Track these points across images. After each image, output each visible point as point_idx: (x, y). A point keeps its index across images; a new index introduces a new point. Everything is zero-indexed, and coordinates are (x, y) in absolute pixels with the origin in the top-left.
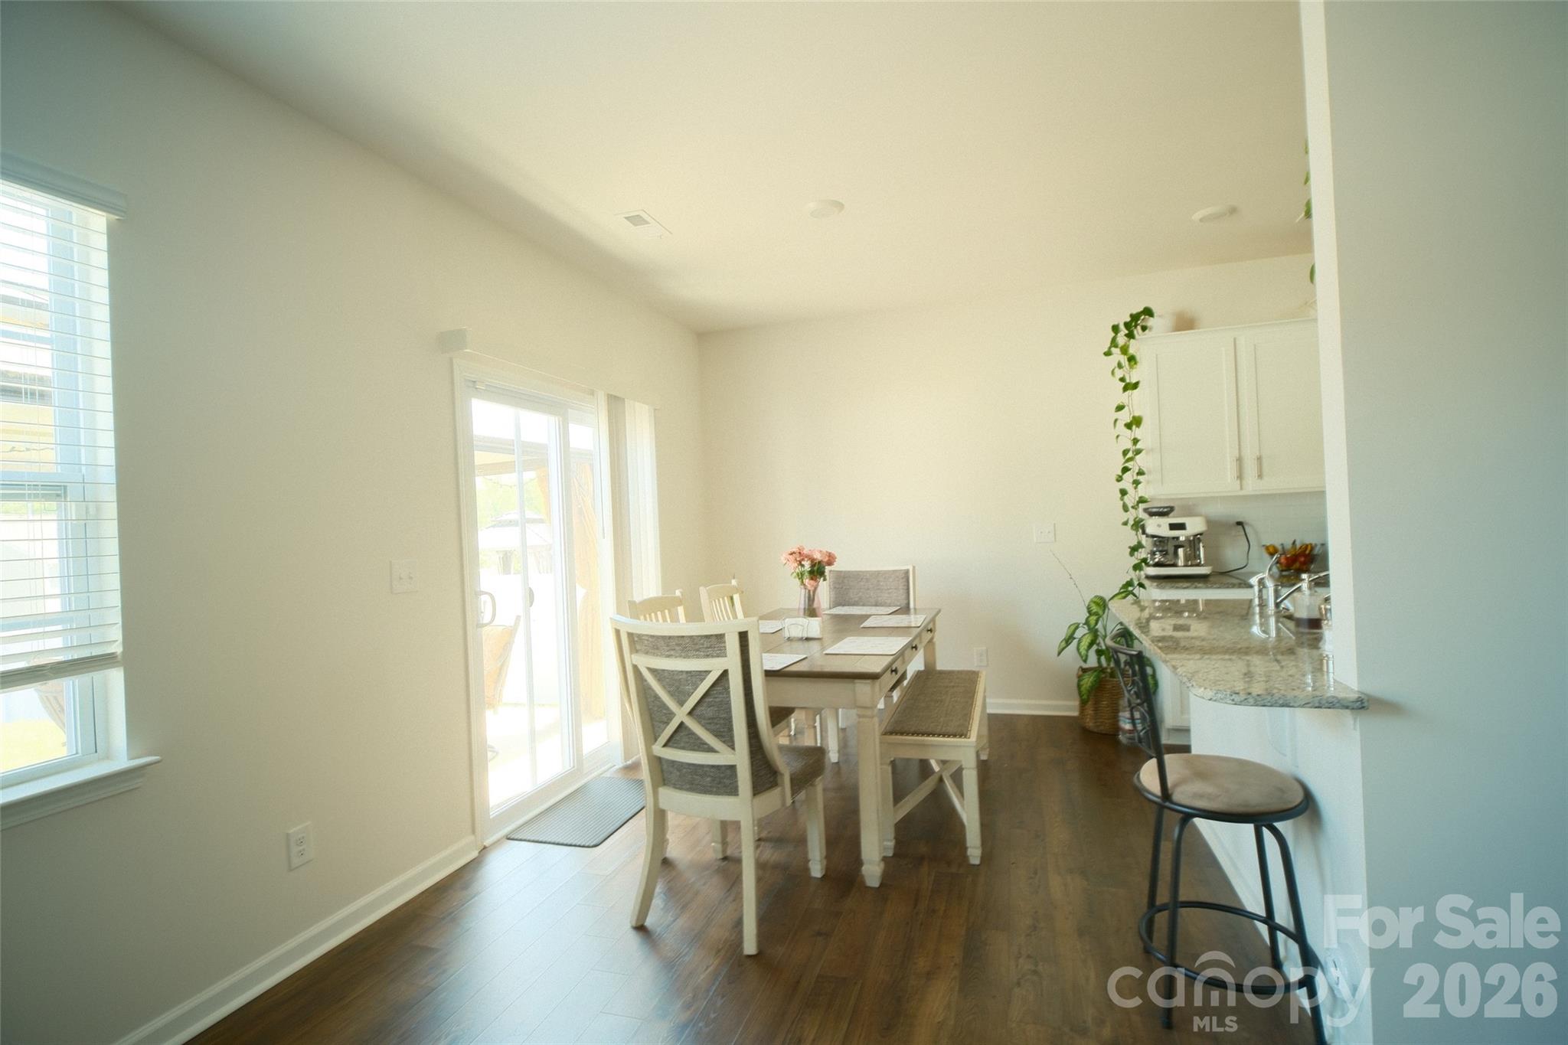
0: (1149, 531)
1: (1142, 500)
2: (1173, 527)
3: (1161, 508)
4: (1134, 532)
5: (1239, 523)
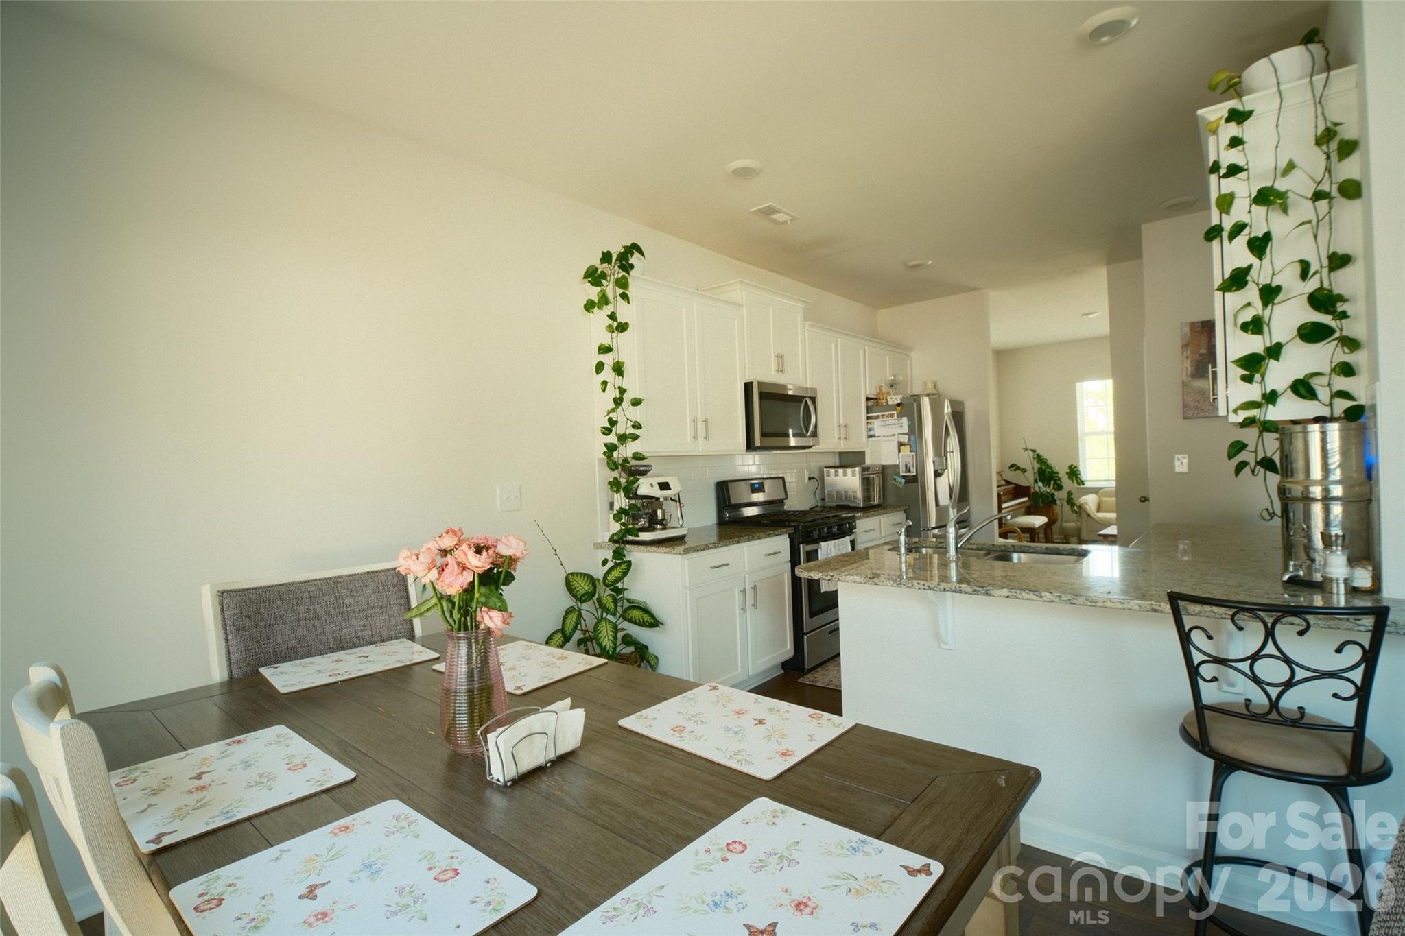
0: (642, 491)
1: (636, 457)
2: (660, 486)
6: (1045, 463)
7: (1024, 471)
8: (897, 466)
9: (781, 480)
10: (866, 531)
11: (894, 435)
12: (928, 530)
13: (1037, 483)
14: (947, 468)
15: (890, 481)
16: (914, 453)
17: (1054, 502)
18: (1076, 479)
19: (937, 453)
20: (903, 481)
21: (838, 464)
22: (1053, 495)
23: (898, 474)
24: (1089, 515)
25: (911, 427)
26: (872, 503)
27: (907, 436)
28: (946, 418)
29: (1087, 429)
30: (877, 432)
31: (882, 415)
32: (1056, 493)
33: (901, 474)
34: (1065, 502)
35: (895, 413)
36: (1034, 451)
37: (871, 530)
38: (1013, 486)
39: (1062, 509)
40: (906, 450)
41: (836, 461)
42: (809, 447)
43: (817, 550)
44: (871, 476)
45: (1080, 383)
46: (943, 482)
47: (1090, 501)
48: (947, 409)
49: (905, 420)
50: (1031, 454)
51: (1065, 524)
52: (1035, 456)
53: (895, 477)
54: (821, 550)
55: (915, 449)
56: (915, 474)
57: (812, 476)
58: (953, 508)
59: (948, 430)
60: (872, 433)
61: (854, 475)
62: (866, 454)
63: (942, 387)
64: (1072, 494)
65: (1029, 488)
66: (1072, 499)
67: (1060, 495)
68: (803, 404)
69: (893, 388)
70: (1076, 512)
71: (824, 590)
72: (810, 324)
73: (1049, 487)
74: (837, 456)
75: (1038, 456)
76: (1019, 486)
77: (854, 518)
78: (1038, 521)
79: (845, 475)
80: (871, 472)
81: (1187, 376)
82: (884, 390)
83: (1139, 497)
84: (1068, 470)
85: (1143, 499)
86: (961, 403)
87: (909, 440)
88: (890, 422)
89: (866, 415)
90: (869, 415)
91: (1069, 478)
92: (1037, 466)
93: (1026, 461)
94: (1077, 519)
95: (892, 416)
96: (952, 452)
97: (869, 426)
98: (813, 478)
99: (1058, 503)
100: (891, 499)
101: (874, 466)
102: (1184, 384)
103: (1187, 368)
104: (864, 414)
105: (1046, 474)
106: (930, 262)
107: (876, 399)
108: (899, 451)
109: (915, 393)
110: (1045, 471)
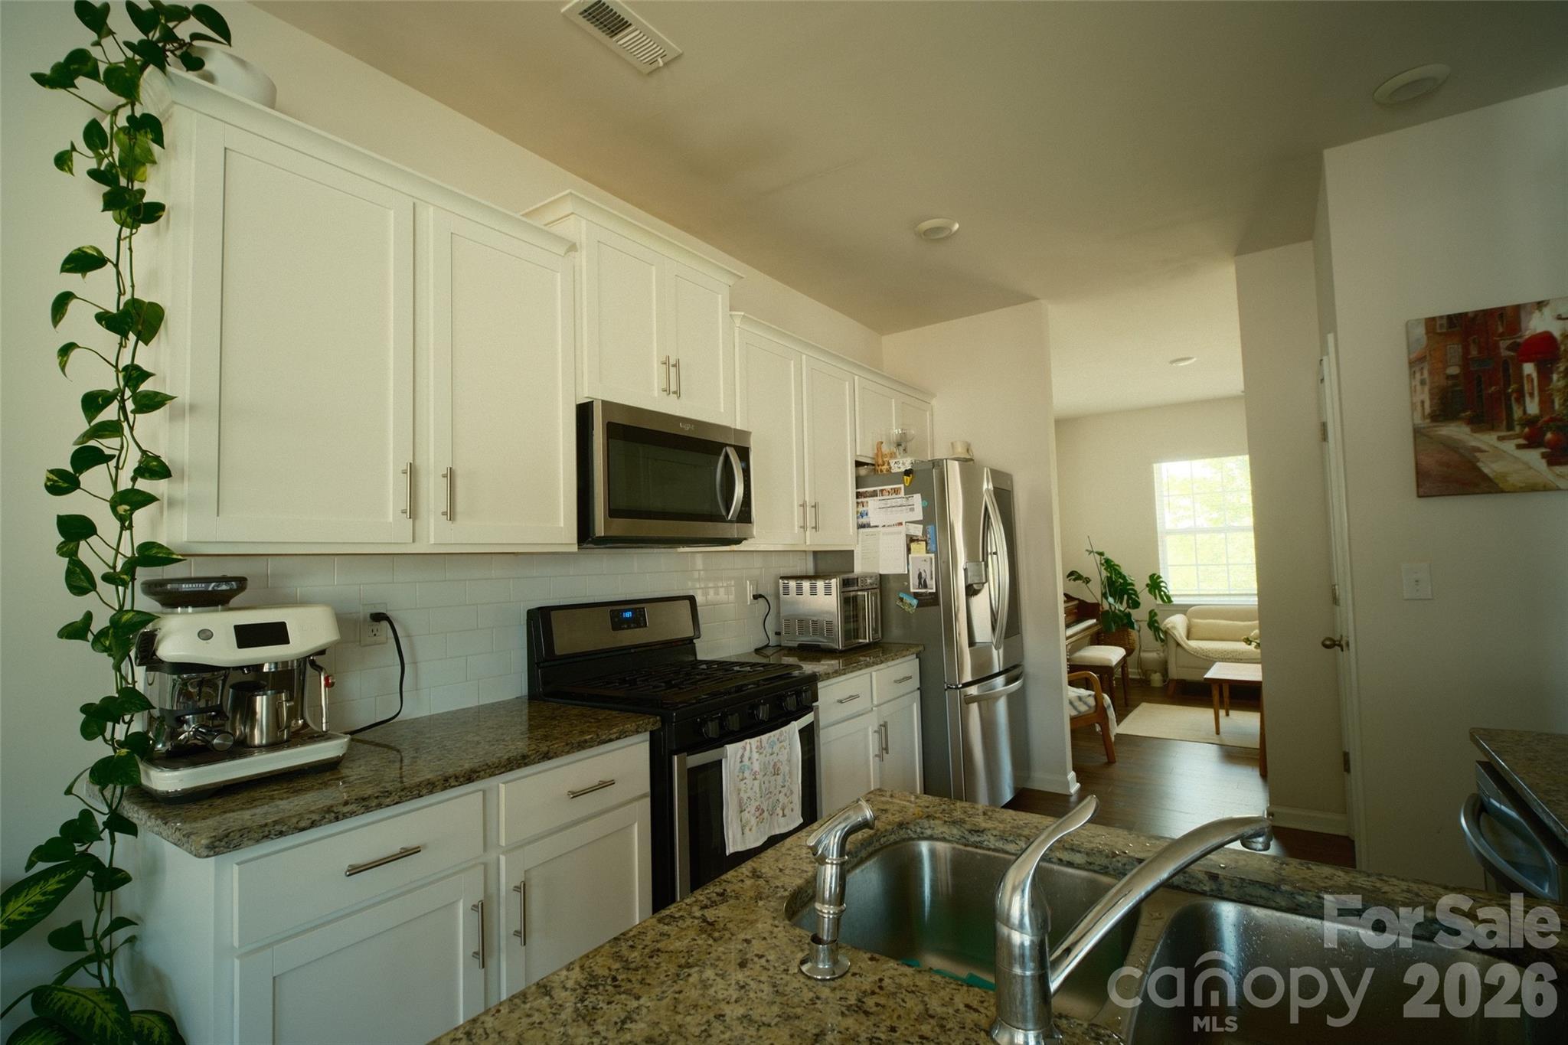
0: (169, 650)
1: (151, 555)
2: (247, 636)
3: (207, 580)
4: (107, 661)
5: (379, 617)
6: (1115, 570)
7: (1087, 581)
8: (906, 577)
9: (687, 602)
10: (841, 702)
11: (901, 524)
12: (957, 688)
13: (1107, 599)
14: (987, 580)
15: (893, 602)
16: (933, 555)
17: (1131, 625)
18: (1160, 593)
19: (971, 556)
20: (915, 602)
21: (811, 572)
22: (1129, 615)
23: (907, 590)
24: (1178, 645)
25: (928, 511)
26: (861, 641)
27: (921, 526)
28: (986, 498)
29: (1169, 525)
30: (873, 518)
31: (882, 491)
32: (1132, 611)
33: (912, 590)
34: (1144, 626)
35: (902, 486)
36: (1101, 554)
37: (851, 698)
38: (1076, 602)
39: (1142, 634)
40: (918, 549)
41: (809, 567)
42: (738, 541)
43: (721, 761)
44: (859, 593)
45: (1158, 465)
46: (981, 605)
47: (1177, 623)
48: (987, 486)
49: (917, 499)
50: (1098, 557)
51: (1144, 655)
52: (1103, 562)
53: (901, 595)
54: (726, 762)
55: (934, 549)
56: (934, 590)
57: (761, 592)
58: (997, 648)
59: (989, 517)
60: (864, 520)
61: (828, 592)
62: (855, 554)
63: (978, 453)
64: (1156, 614)
65: (1097, 606)
66: (1156, 621)
67: (1139, 615)
68: (721, 458)
69: (901, 448)
70: (1162, 640)
71: (732, 851)
72: (744, 316)
73: (1121, 603)
74: (810, 559)
75: (1107, 561)
76: (1083, 601)
77: (813, 679)
78: (1112, 654)
79: (813, 591)
80: (860, 588)
81: (1424, 417)
82: (885, 449)
83: (1322, 639)
84: (1149, 582)
85: (1328, 643)
86: (1008, 477)
87: (925, 532)
88: (893, 502)
89: (855, 491)
90: (860, 490)
91: (1150, 592)
92: (1105, 574)
93: (1091, 568)
94: (1162, 649)
95: (896, 491)
96: (995, 553)
97: (861, 509)
98: (761, 596)
99: (1135, 626)
100: (896, 632)
101: (865, 577)
102: (1417, 432)
103: (1423, 402)
104: (851, 490)
105: (1117, 585)
106: (957, 226)
107: (873, 465)
108: (909, 550)
109: (938, 456)
110: (1116, 581)
